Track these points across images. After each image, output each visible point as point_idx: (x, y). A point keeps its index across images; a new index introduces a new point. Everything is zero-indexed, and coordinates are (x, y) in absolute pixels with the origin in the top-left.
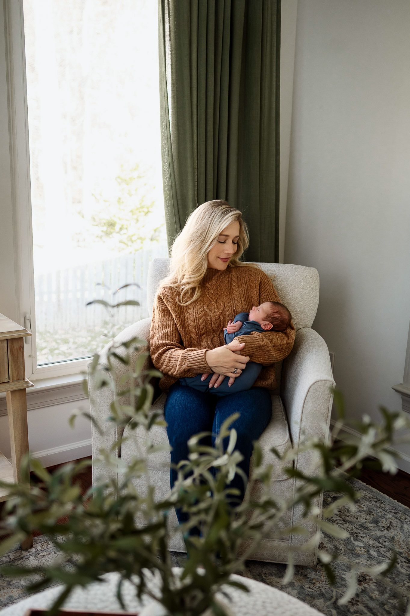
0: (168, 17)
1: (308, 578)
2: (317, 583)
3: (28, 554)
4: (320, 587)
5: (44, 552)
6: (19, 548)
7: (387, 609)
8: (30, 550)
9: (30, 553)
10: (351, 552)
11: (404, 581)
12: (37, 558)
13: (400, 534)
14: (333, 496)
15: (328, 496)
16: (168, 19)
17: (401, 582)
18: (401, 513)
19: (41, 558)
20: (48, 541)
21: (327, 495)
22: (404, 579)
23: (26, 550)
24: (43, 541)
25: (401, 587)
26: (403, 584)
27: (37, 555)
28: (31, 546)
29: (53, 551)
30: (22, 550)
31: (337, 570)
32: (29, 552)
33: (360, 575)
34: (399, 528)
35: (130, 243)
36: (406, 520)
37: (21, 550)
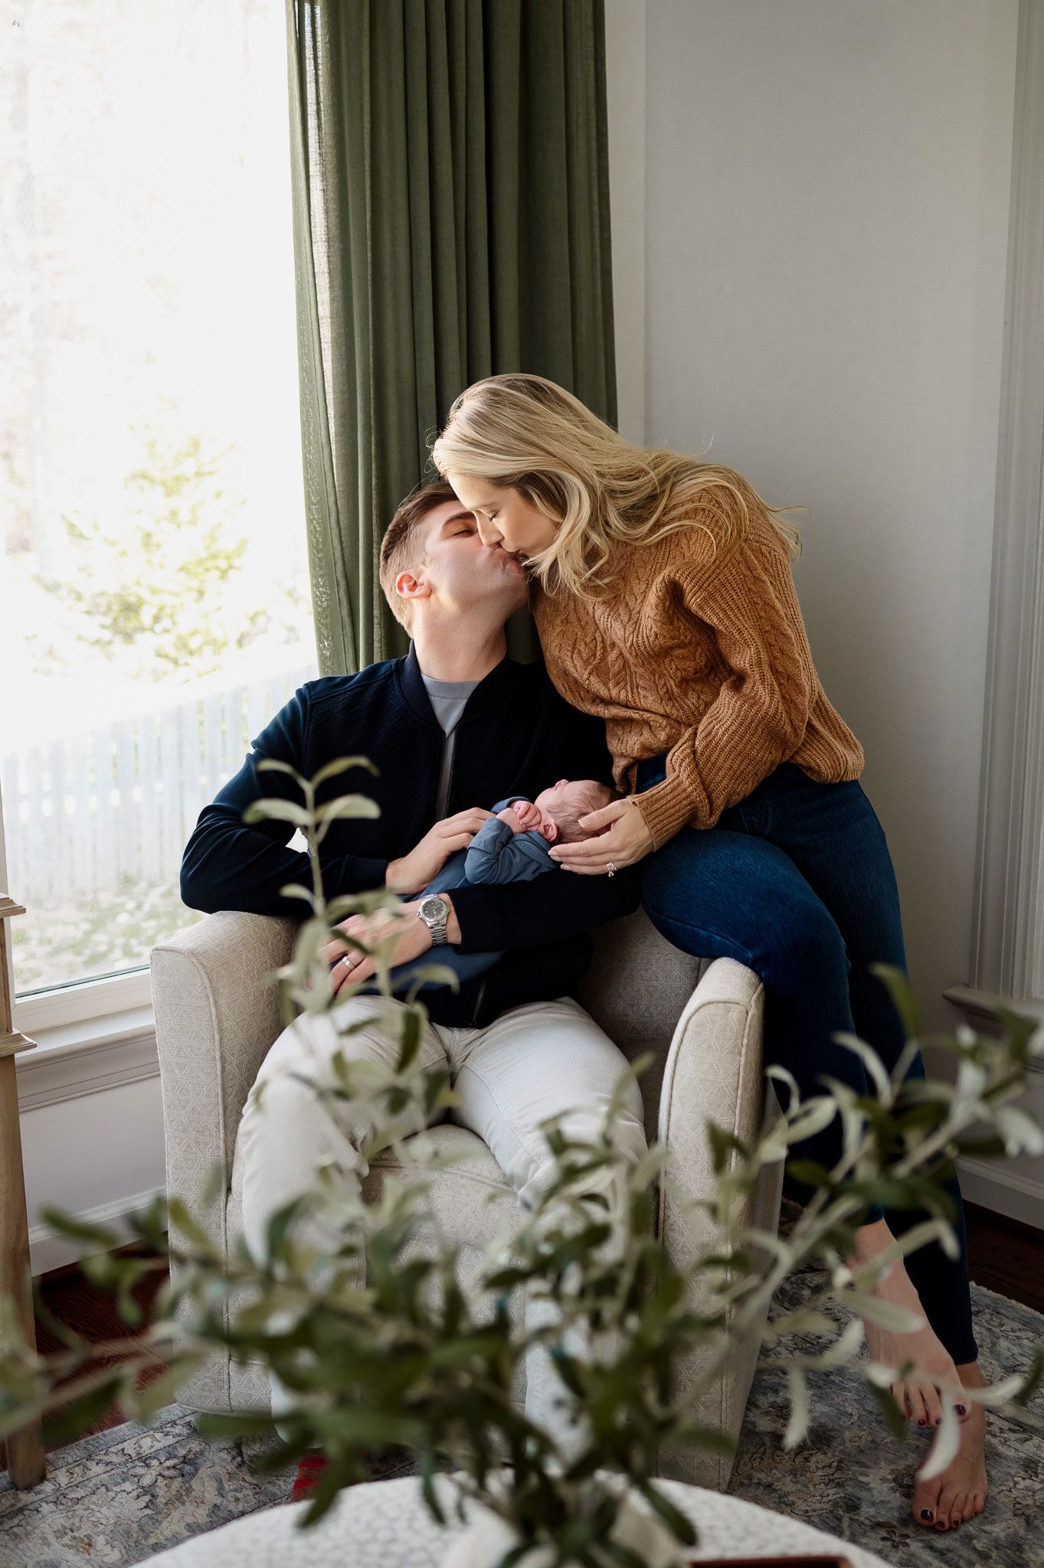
0: (313, 68)
1: (775, 1490)
2: (799, 1503)
3: (36, 1498)
4: (807, 1511)
5: (79, 1489)
6: (8, 1486)
7: (979, 1548)
8: (38, 1488)
9: (42, 1496)
10: (875, 1419)
11: (1013, 1477)
12: (61, 1507)
13: (991, 1363)
14: (816, 1283)
15: (801, 1286)
16: (314, 71)
17: (1007, 1480)
18: (989, 1313)
19: (73, 1506)
20: (85, 1461)
21: (799, 1281)
22: (1013, 1472)
23: (29, 1488)
24: (70, 1461)
25: (1007, 1493)
26: (1012, 1485)
27: (61, 1498)
28: (43, 1478)
29: (102, 1485)
30: (16, 1490)
31: (846, 1465)
32: (37, 1493)
33: (904, 1472)
34: (988, 1350)
35: (183, 658)
36: (1003, 1329)
37: (13, 1491)
